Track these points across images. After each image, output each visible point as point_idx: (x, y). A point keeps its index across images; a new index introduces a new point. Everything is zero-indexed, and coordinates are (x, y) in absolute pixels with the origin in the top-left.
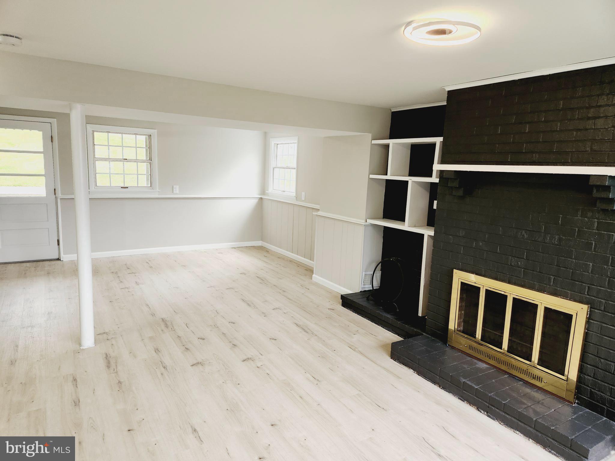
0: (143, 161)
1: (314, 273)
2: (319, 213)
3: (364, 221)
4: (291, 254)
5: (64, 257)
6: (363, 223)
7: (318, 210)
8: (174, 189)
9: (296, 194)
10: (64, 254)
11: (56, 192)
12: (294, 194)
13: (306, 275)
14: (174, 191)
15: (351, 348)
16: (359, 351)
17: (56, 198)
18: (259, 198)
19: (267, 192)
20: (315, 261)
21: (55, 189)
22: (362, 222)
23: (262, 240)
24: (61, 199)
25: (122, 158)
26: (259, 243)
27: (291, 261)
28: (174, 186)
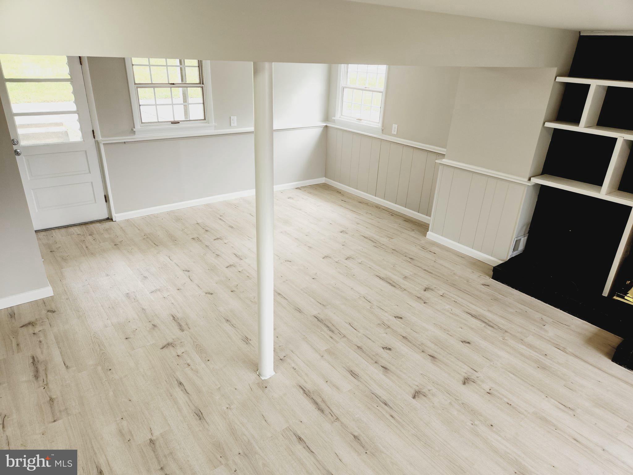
0: (193, 85)
1: (429, 230)
2: (445, 161)
3: (526, 180)
4: (374, 197)
5: (117, 217)
6: (525, 182)
7: (443, 155)
8: (232, 122)
9: (383, 126)
10: (116, 213)
11: (95, 134)
12: (380, 125)
13: (413, 230)
14: (232, 123)
15: (559, 349)
16: (572, 354)
17: (97, 143)
18: (324, 127)
19: (333, 118)
20: (432, 216)
21: (93, 131)
22: (524, 180)
23: (326, 176)
24: (104, 144)
25: (167, 83)
26: (322, 180)
27: (378, 207)
28: (231, 117)
